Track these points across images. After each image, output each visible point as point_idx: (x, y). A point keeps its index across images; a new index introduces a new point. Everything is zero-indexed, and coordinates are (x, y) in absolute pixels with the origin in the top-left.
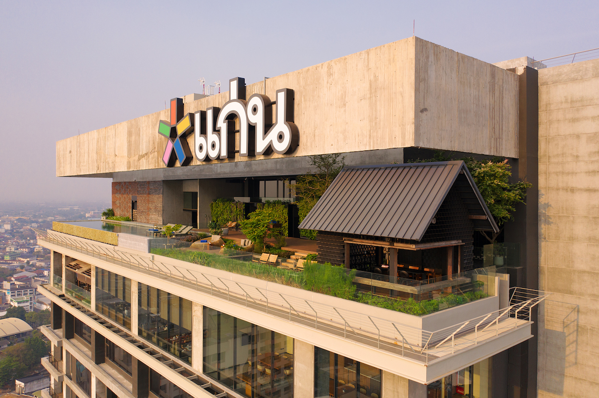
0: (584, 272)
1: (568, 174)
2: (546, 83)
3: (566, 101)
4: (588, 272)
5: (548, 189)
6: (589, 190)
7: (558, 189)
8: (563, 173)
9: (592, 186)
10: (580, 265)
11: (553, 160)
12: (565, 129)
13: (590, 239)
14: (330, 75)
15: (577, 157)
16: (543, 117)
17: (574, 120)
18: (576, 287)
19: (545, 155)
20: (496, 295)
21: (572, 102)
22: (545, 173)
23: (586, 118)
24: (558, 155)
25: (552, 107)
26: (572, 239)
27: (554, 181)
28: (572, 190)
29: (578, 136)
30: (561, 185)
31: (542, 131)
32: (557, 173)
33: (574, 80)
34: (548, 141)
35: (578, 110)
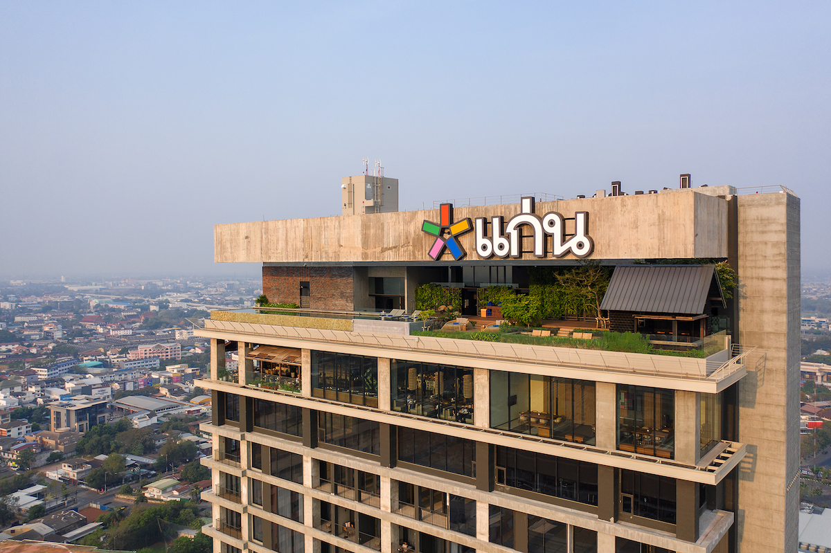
0: (771, 333)
1: (759, 268)
2: (743, 205)
3: (758, 219)
4: (773, 333)
5: (746, 277)
6: (773, 279)
7: (752, 278)
8: (756, 267)
9: (775, 276)
10: (767, 329)
11: (748, 258)
12: (757, 238)
13: (774, 311)
14: (623, 206)
15: (765, 256)
16: (741, 228)
17: (763, 232)
18: (765, 343)
19: (743, 255)
20: (727, 348)
21: (762, 220)
22: (743, 267)
23: (771, 231)
24: (752, 255)
25: (748, 222)
26: (762, 311)
27: (749, 273)
28: (762, 279)
29: (766, 243)
30: (754, 275)
31: (740, 238)
32: (751, 267)
33: (763, 205)
34: (745, 245)
35: (765, 226)
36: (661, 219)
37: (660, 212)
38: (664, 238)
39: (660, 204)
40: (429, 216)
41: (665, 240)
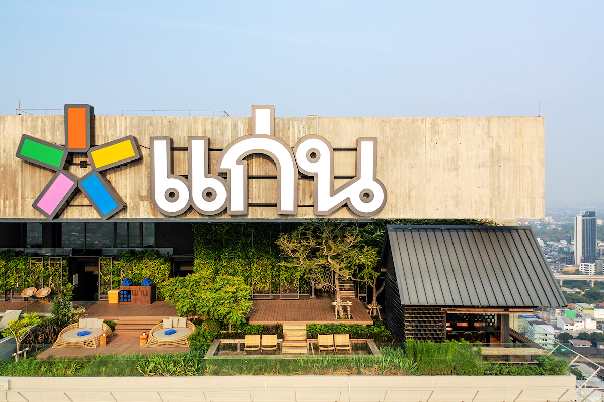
14: (435, 132)
36: (495, 158)
37: (494, 146)
38: (499, 187)
39: (494, 133)
40: (34, 128)
41: (502, 189)
